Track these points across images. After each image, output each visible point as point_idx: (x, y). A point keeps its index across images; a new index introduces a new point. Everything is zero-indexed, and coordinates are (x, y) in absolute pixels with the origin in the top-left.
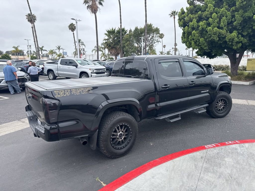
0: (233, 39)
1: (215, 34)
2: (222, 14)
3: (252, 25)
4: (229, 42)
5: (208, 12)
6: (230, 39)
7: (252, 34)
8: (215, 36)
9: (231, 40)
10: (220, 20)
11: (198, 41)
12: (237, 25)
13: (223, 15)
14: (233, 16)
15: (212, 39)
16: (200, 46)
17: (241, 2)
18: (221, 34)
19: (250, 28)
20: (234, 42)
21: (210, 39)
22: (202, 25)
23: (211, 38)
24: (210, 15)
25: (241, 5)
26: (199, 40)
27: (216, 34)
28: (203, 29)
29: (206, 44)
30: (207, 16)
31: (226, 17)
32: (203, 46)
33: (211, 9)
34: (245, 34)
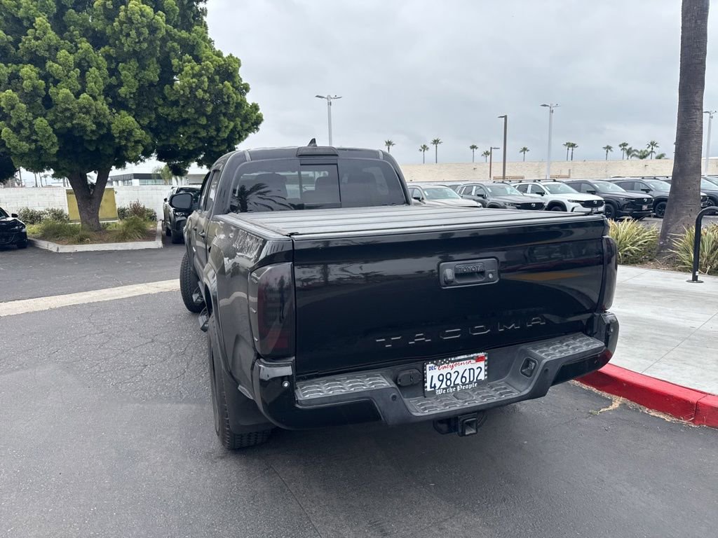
0: (130, 133)
1: (84, 110)
2: (84, 59)
3: (156, 104)
4: (120, 138)
5: (39, 41)
6: (123, 131)
7: (155, 123)
8: (88, 117)
9: (125, 134)
10: (83, 74)
11: (26, 125)
12: (128, 97)
13: (88, 62)
14: (113, 72)
15: (78, 124)
16: (36, 141)
17: (137, 40)
18: (99, 115)
19: (151, 109)
20: (132, 139)
21: (69, 125)
22: (30, 78)
23: (74, 122)
24: (47, 51)
25: (137, 48)
26: (31, 125)
27: (88, 112)
28: (35, 88)
29: (55, 139)
30: (38, 53)
31: (99, 68)
32: (47, 145)
33: (48, 35)
34: (146, 122)
